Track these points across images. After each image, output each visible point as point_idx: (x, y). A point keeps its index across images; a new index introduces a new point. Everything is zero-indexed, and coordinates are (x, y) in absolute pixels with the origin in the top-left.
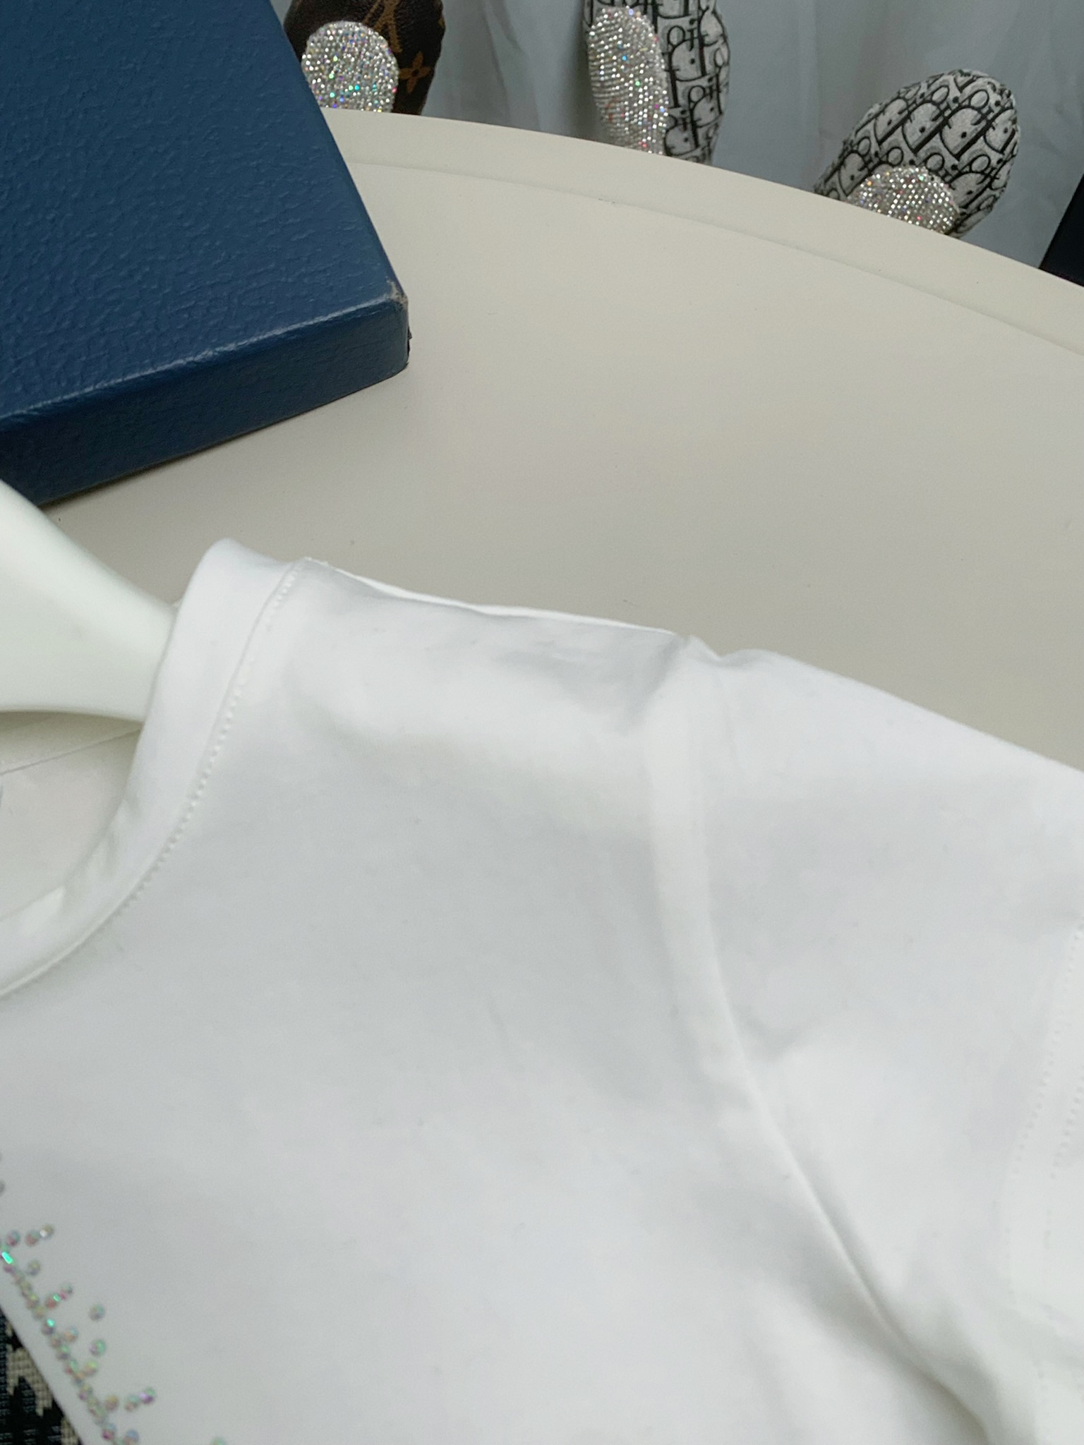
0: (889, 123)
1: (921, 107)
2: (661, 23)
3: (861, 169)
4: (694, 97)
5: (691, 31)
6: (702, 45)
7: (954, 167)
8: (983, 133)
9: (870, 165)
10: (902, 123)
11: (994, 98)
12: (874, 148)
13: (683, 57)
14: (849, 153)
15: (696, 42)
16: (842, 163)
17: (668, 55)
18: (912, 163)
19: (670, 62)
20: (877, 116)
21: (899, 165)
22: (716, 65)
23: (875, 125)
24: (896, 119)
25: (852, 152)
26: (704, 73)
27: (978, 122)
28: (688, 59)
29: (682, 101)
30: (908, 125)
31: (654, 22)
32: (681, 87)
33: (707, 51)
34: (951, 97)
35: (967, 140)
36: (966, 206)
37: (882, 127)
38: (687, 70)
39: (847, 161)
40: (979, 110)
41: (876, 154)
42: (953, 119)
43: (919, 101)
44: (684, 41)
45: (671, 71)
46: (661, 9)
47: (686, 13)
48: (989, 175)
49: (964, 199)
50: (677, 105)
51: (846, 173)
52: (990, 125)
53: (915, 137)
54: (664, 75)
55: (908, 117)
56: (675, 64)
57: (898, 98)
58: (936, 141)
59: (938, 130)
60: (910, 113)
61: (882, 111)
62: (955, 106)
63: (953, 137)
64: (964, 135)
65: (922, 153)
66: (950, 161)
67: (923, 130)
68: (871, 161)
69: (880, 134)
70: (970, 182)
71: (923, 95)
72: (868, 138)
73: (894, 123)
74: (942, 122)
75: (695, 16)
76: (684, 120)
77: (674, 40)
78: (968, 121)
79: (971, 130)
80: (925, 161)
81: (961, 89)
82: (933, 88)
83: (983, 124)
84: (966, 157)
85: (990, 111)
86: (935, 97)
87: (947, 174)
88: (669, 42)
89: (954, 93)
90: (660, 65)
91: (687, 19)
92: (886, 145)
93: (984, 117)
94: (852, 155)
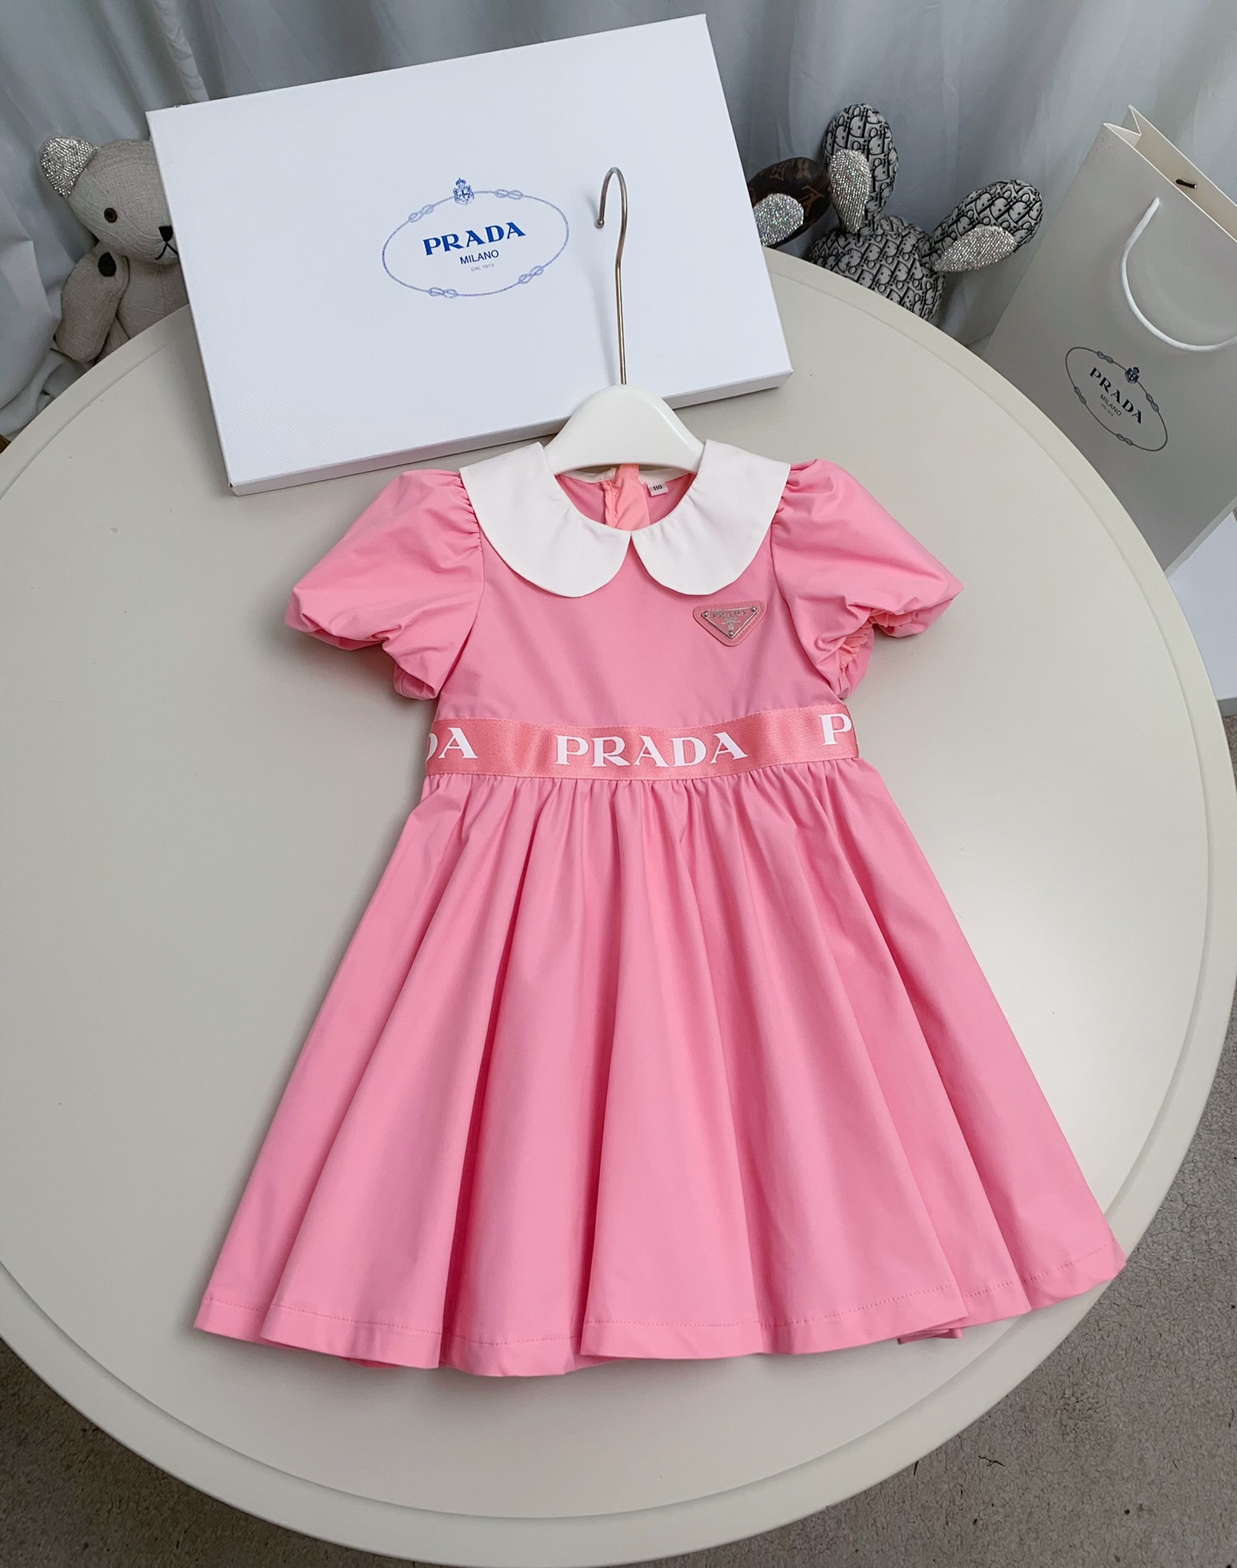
1: (998, 201)
5: (885, 160)
11: (1032, 197)
15: (886, 164)
16: (958, 219)
21: (989, 225)
22: (894, 172)
23: (975, 205)
27: (1026, 208)
28: (882, 171)
35: (1021, 216)
36: (1020, 242)
43: (997, 196)
44: (881, 164)
50: (874, 191)
51: (961, 227)
56: (876, 174)
58: (1006, 216)
59: (1007, 211)
60: (994, 201)
62: (1014, 201)
69: (979, 211)
71: (999, 193)
72: (973, 209)
73: (986, 205)
74: (1009, 208)
76: (877, 198)
78: (1021, 208)
85: (1031, 203)
86: (1005, 195)
90: (869, 175)
94: (964, 218)
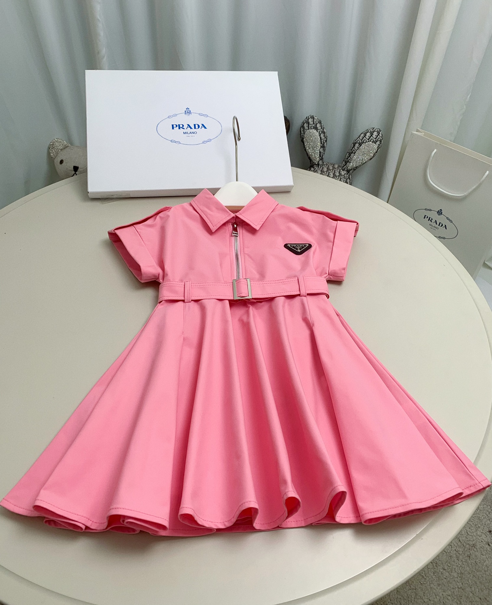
0: (362, 137)
1: (367, 134)
2: (318, 130)
3: (359, 145)
4: (324, 142)
5: (323, 131)
6: (325, 133)
7: (375, 141)
8: (379, 135)
9: (360, 145)
10: (365, 136)
11: (378, 130)
12: (361, 141)
13: (322, 135)
14: (355, 144)
16: (354, 146)
17: (320, 135)
18: (368, 142)
19: (320, 137)
20: (359, 137)
21: (366, 142)
23: (359, 138)
24: (363, 136)
25: (356, 143)
26: (325, 138)
27: (377, 133)
29: (322, 143)
30: (366, 136)
31: (317, 131)
32: (322, 140)
33: (325, 134)
34: (372, 131)
37: (361, 138)
38: (323, 137)
39: (356, 145)
40: (377, 131)
41: (361, 142)
42: (373, 134)
45: (320, 138)
46: (318, 128)
47: (322, 128)
48: (381, 141)
49: (378, 146)
51: (356, 148)
52: (379, 133)
53: (368, 137)
54: (320, 139)
55: (366, 135)
57: (362, 134)
58: (372, 137)
61: (360, 136)
63: (374, 136)
64: (376, 135)
65: (370, 140)
66: (375, 140)
67: (369, 136)
68: (360, 143)
69: (361, 139)
70: (378, 143)
71: (366, 132)
72: (359, 140)
74: (371, 135)
75: (323, 129)
76: (323, 146)
77: (321, 133)
79: (377, 135)
80: (370, 141)
81: (373, 129)
82: (368, 130)
83: (378, 133)
84: (377, 139)
86: (369, 131)
87: (375, 142)
88: (320, 133)
89: (372, 130)
90: (319, 137)
91: (322, 129)
92: (363, 140)
93: (378, 132)
94: (356, 144)
